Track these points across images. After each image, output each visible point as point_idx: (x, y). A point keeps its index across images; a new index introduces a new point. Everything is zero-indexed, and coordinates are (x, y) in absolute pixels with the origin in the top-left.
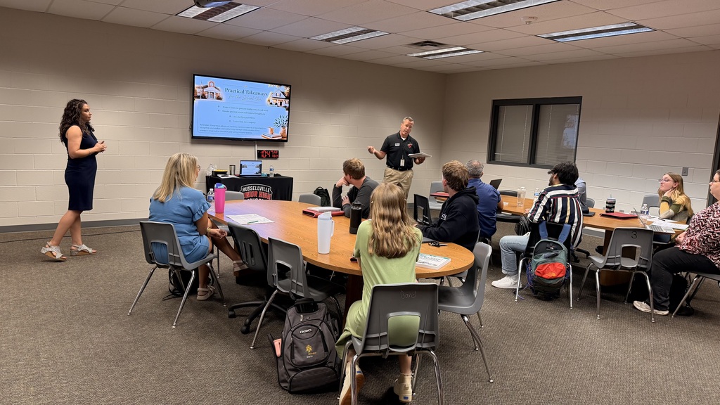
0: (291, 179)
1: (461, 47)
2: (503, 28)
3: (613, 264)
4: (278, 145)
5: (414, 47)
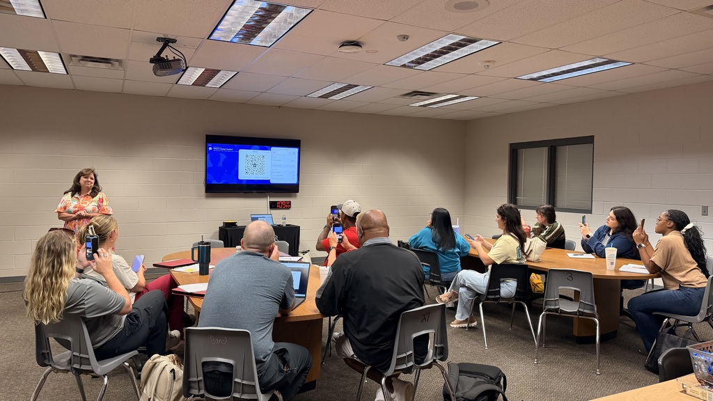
0: (298, 228)
1: (453, 94)
2: (474, 74)
3: (553, 307)
4: (290, 196)
5: (407, 97)
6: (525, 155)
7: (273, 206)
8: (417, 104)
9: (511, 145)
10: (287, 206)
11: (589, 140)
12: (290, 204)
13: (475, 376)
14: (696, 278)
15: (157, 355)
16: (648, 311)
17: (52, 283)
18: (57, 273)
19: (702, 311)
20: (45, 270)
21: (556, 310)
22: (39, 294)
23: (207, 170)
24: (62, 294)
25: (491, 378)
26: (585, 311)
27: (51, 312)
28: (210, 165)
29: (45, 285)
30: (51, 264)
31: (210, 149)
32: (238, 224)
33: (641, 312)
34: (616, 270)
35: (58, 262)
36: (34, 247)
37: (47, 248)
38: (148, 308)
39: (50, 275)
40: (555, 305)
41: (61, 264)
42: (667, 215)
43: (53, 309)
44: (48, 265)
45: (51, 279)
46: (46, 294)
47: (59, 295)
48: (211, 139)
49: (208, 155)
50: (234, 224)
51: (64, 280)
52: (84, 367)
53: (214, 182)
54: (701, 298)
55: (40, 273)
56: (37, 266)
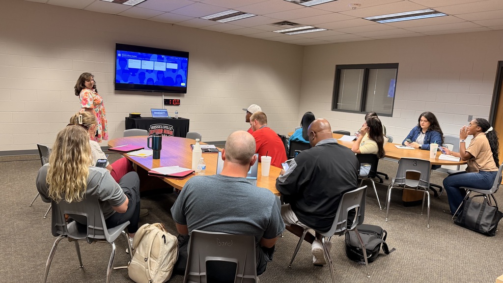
0: (188, 121)
1: (311, 26)
2: (337, 12)
3: (400, 184)
4: (179, 96)
5: (276, 25)
6: (345, 73)
7: (167, 102)
8: (279, 31)
9: (337, 66)
10: (177, 103)
11: (395, 66)
12: (179, 102)
13: (368, 233)
14: (491, 166)
15: (147, 224)
16: (457, 186)
17: (73, 169)
18: (76, 159)
19: (493, 187)
20: (67, 156)
21: (402, 186)
22: (61, 177)
23: (116, 72)
24: (84, 178)
25: (378, 234)
26: (422, 186)
27: (73, 193)
28: (119, 68)
29: (66, 170)
30: (71, 152)
31: (119, 55)
32: (141, 116)
33: (452, 186)
34: (437, 159)
35: (77, 150)
36: (55, 137)
37: (67, 138)
38: (134, 187)
39: (71, 161)
40: (402, 182)
41: (79, 152)
42: (477, 123)
43: (75, 190)
44: (68, 152)
45: (72, 165)
46: (68, 178)
47: (82, 179)
48: (120, 47)
49: (118, 60)
50: (138, 116)
51: (84, 166)
52: (97, 237)
53: (122, 82)
54: (494, 179)
55: (61, 159)
56: (58, 153)
